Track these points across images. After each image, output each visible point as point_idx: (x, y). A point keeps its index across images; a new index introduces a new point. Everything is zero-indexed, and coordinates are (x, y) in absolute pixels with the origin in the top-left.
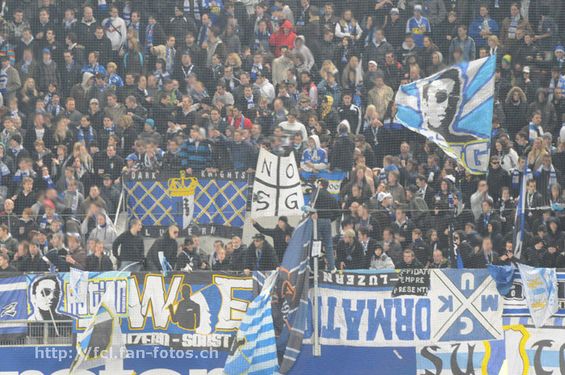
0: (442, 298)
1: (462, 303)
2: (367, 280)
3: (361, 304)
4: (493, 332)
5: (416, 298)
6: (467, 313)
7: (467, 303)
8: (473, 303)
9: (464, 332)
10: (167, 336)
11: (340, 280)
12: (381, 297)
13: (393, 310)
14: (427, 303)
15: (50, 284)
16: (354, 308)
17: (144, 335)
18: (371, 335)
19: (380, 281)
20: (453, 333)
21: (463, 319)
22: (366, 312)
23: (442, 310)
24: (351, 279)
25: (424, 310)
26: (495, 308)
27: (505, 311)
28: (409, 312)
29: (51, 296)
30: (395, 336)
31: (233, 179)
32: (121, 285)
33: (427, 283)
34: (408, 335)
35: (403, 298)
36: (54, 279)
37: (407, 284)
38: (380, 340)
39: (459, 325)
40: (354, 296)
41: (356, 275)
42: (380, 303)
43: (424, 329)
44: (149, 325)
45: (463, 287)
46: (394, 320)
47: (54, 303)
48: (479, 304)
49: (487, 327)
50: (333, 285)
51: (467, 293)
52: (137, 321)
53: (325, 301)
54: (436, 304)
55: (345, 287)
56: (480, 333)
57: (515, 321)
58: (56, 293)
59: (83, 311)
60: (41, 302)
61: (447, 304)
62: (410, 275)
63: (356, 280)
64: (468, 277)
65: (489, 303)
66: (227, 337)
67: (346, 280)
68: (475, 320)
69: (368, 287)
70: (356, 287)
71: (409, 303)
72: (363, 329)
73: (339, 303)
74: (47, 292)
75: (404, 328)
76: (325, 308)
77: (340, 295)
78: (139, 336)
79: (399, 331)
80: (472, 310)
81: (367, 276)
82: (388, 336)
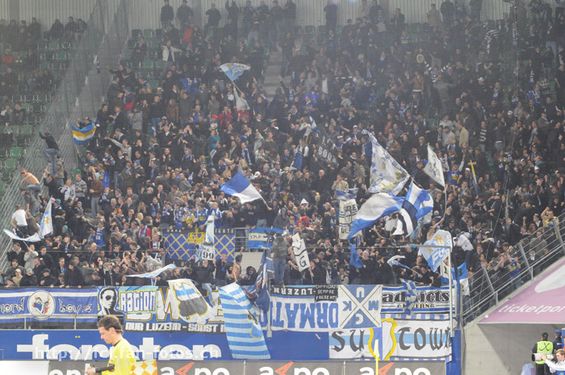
0: (345, 303)
1: (357, 305)
2: (300, 292)
3: (296, 306)
5: (329, 303)
6: (360, 311)
7: (360, 306)
8: (364, 306)
9: (358, 323)
10: (180, 325)
11: (284, 292)
12: (308, 302)
13: (316, 310)
14: (336, 306)
15: (111, 293)
16: (292, 308)
17: (166, 324)
18: (302, 325)
19: (308, 292)
20: (352, 324)
21: (358, 315)
22: (299, 311)
23: (345, 310)
24: (290, 291)
25: (334, 310)
27: (382, 310)
28: (325, 311)
29: (111, 300)
30: (316, 325)
31: (226, 233)
32: (152, 294)
33: (336, 293)
34: (324, 325)
35: (322, 302)
36: (113, 290)
37: (324, 294)
38: (308, 328)
39: (355, 319)
40: (292, 302)
41: (293, 289)
42: (308, 305)
43: (334, 321)
44: (168, 318)
45: (358, 296)
46: (316, 316)
47: (113, 304)
49: (372, 319)
50: (279, 295)
51: (360, 300)
52: (161, 316)
53: (275, 304)
54: (342, 306)
55: (286, 296)
56: (367, 323)
57: (388, 316)
58: (115, 298)
59: (130, 309)
60: (105, 304)
61: (348, 306)
62: (326, 289)
63: (293, 292)
64: (360, 290)
65: (373, 305)
66: (215, 326)
67: (287, 291)
68: (365, 316)
69: (300, 296)
70: (293, 296)
71: (325, 305)
72: (298, 322)
73: (283, 306)
74: (108, 298)
75: (322, 321)
76: (275, 309)
77: (284, 301)
78: (162, 325)
79: (319, 323)
80: (363, 309)
81: (300, 289)
82: (313, 326)
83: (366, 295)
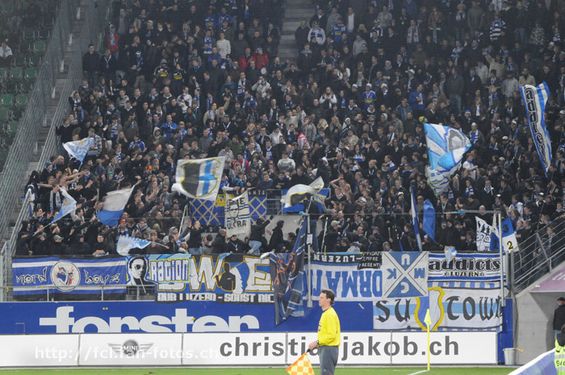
0: (389, 270)
1: (402, 273)
2: (341, 259)
3: (338, 274)
4: (422, 292)
5: (373, 270)
6: (405, 280)
7: (405, 274)
8: (409, 274)
9: (403, 292)
10: (215, 295)
11: (324, 259)
12: (351, 270)
13: (359, 278)
14: (380, 273)
15: (140, 262)
16: (333, 277)
17: (200, 294)
18: (344, 294)
19: (350, 259)
21: (403, 283)
22: (341, 279)
23: (389, 278)
24: (332, 258)
25: (378, 278)
26: (423, 277)
27: (429, 278)
28: (368, 279)
29: (141, 269)
30: (359, 294)
31: (257, 195)
32: (185, 262)
33: (380, 261)
34: (368, 294)
35: (365, 270)
36: (143, 258)
37: (367, 261)
38: (350, 297)
39: (400, 287)
40: (334, 269)
41: (335, 256)
42: (350, 274)
43: (378, 289)
44: (203, 288)
45: (403, 263)
46: (359, 284)
47: (143, 274)
48: (413, 274)
49: (418, 288)
50: (320, 262)
51: (405, 267)
52: (195, 286)
53: (315, 272)
54: (386, 274)
55: (327, 263)
56: (413, 292)
57: (435, 285)
58: (144, 268)
59: (161, 279)
60: (134, 273)
61: (393, 274)
62: (369, 256)
63: (335, 259)
64: (406, 257)
65: (419, 273)
66: (253, 295)
67: (328, 259)
68: (410, 284)
69: (342, 264)
70: (334, 263)
71: (369, 273)
72: (340, 290)
73: (324, 273)
74: (138, 267)
75: (365, 289)
76: (315, 277)
77: (324, 269)
78: (197, 295)
79: (362, 292)
80: (408, 277)
81: (342, 257)
82: (355, 294)
83: (411, 262)
